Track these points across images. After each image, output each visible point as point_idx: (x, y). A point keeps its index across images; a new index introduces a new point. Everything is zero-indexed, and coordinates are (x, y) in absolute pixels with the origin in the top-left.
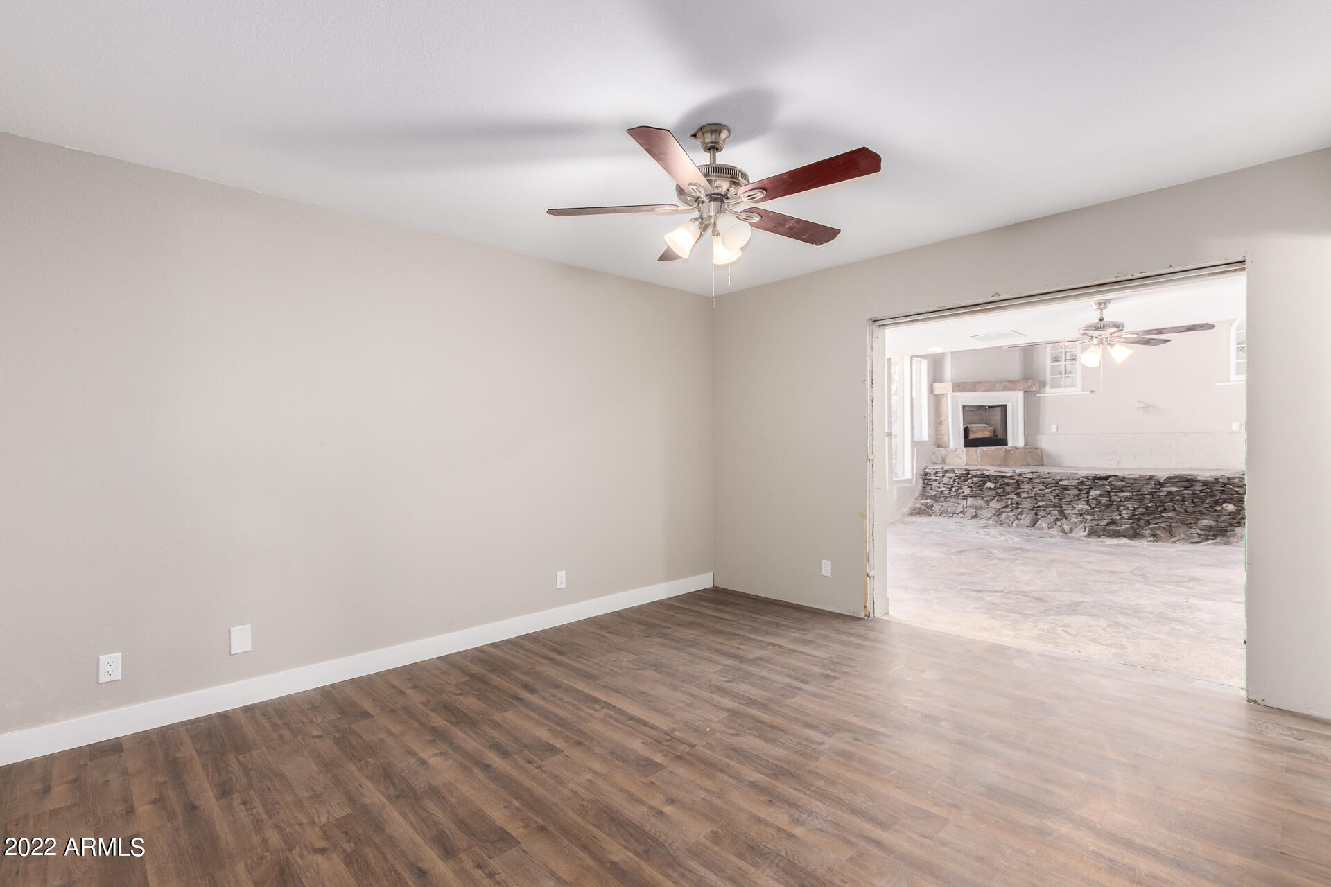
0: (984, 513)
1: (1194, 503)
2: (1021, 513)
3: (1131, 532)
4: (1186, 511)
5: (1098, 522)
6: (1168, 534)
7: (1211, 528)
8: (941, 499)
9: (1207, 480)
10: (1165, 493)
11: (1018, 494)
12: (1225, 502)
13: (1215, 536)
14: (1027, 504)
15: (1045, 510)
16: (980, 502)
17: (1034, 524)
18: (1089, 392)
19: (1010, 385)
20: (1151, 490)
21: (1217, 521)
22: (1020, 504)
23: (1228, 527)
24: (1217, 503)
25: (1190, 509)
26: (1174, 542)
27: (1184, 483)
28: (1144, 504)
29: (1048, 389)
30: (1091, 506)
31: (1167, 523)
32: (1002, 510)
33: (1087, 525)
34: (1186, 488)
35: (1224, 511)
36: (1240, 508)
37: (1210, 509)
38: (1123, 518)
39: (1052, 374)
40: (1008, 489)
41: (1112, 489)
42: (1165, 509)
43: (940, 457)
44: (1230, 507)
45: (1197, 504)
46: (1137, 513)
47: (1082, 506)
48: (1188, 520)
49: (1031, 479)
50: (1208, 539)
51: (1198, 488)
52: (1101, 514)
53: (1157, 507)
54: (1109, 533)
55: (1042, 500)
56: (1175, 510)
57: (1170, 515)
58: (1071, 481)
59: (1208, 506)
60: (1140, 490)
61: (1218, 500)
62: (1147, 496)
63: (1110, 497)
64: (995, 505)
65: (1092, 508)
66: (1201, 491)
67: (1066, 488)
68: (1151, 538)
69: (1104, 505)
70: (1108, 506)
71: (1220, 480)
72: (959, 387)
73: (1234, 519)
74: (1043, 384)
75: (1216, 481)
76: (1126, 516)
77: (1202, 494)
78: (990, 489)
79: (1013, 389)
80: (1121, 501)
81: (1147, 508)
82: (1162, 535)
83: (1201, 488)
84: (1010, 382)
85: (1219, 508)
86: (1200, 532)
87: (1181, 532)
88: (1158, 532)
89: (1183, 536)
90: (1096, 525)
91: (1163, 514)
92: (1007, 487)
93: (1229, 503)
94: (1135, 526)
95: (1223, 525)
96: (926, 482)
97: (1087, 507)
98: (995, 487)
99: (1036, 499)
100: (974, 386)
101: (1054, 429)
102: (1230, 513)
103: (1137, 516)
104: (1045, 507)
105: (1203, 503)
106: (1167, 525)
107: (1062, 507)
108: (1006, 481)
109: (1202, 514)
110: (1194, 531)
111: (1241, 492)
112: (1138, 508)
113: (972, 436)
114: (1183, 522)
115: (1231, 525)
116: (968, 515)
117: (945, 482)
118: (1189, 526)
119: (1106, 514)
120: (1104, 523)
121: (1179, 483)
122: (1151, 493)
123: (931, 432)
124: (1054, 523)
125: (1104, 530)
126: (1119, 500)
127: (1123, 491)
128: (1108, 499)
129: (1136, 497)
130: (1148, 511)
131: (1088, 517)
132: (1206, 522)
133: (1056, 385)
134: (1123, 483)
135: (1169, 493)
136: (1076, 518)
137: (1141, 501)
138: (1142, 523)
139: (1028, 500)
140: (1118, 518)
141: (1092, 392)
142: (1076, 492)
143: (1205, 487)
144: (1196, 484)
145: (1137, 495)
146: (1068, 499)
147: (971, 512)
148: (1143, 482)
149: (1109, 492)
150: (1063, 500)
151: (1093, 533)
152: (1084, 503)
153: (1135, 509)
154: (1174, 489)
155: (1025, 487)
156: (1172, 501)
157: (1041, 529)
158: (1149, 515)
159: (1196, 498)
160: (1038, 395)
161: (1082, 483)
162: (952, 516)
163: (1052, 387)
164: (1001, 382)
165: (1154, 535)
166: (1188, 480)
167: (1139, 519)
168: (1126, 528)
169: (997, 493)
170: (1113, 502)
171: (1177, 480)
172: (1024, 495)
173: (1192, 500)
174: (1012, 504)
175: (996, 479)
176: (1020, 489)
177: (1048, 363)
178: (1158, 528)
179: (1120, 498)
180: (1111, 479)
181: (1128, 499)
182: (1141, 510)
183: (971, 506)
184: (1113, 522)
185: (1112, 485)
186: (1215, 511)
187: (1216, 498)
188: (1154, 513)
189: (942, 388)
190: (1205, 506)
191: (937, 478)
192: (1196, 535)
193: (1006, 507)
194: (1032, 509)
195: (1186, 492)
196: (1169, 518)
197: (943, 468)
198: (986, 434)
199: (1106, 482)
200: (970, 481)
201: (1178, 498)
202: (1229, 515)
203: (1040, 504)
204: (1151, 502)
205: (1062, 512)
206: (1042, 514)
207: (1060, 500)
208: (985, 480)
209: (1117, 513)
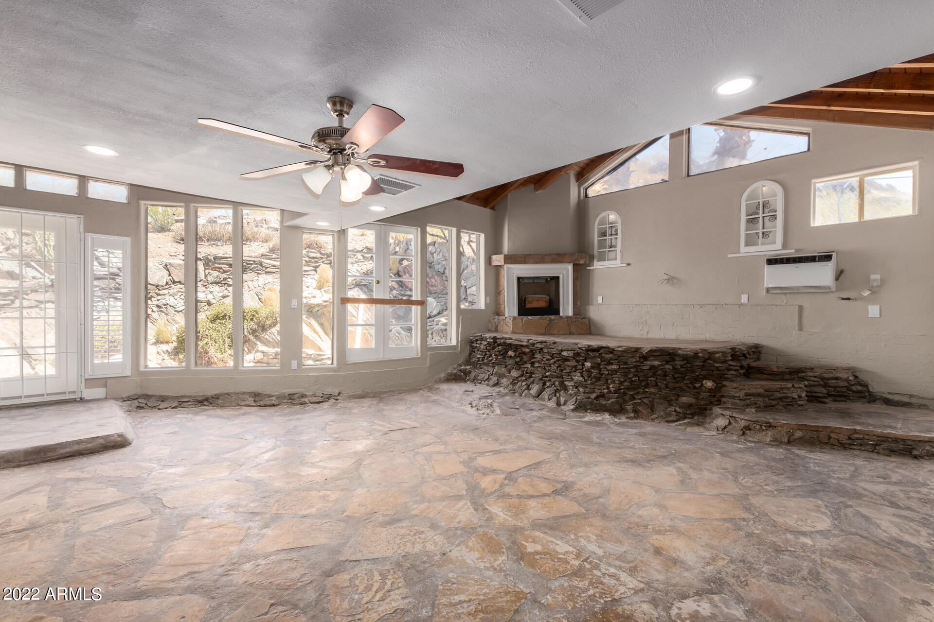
0: (504, 381)
1: (675, 378)
2: (533, 383)
3: (617, 407)
4: (667, 386)
5: (590, 395)
6: (650, 411)
7: (690, 406)
8: (478, 366)
9: (687, 355)
10: (648, 367)
11: (532, 364)
12: (705, 378)
13: (693, 415)
14: (537, 375)
15: (550, 380)
16: (503, 370)
17: (538, 395)
18: (625, 265)
19: (558, 258)
20: (634, 364)
21: (697, 399)
22: (533, 374)
23: (708, 405)
24: (698, 379)
25: (671, 385)
26: (653, 420)
27: (665, 357)
28: (629, 378)
29: (596, 263)
30: (584, 378)
31: (650, 399)
32: (519, 379)
33: (578, 398)
34: (667, 363)
35: (703, 388)
36: (719, 385)
37: (690, 385)
38: (610, 392)
39: (600, 247)
40: (525, 358)
41: (602, 361)
42: (648, 384)
43: (494, 325)
44: (709, 384)
45: (678, 379)
46: (622, 387)
47: (577, 377)
48: (669, 396)
49: (541, 349)
50: (685, 418)
51: (679, 363)
52: (592, 387)
53: (640, 381)
54: (596, 407)
55: (549, 371)
56: (657, 385)
57: (652, 390)
58: (569, 352)
59: (688, 382)
60: (626, 363)
61: (698, 375)
62: (632, 370)
63: (600, 370)
64: (515, 373)
65: (586, 381)
66: (682, 366)
67: (566, 359)
68: (632, 415)
69: (595, 377)
70: (598, 379)
71: (700, 355)
72: (511, 259)
73: (714, 396)
74: (592, 258)
75: (696, 355)
76: (612, 389)
77: (682, 369)
78: (511, 357)
79: (560, 262)
80: (609, 374)
81: (631, 382)
82: (644, 412)
83: (681, 363)
84: (558, 255)
85: (697, 385)
86: (678, 409)
87: (660, 410)
88: (640, 408)
89: (662, 413)
90: (586, 398)
91: (646, 390)
92: (524, 356)
93: (709, 379)
94: (620, 400)
95: (702, 403)
96: (472, 348)
97: (581, 379)
98: (515, 356)
99: (545, 369)
100: (525, 258)
101: (600, 300)
102: (710, 391)
103: (622, 391)
104: (551, 376)
105: (683, 378)
106: (650, 401)
107: (563, 378)
108: (523, 349)
109: (683, 390)
110: (672, 409)
111: (720, 368)
112: (624, 381)
113: (528, 306)
114: (665, 398)
115: (711, 403)
116: (491, 382)
117: (482, 349)
118: (670, 403)
119: (597, 387)
120: (593, 396)
121: (660, 358)
122: (636, 367)
123: (488, 302)
124: (554, 394)
125: (592, 403)
126: (607, 373)
127: (612, 364)
128: (598, 371)
129: (622, 371)
130: (633, 386)
131: (581, 390)
132: (684, 399)
133: (602, 258)
134: (611, 356)
135: (652, 367)
136: (572, 389)
137: (625, 375)
138: (627, 398)
139: (539, 369)
140: (606, 391)
141: (628, 264)
142: (573, 363)
143: (686, 362)
144: (677, 358)
145: (623, 368)
146: (568, 370)
147: (494, 379)
148: (629, 355)
149: (599, 364)
150: (564, 371)
151: (581, 407)
152: (579, 374)
153: (621, 383)
154: (656, 363)
155: (538, 356)
156: (654, 375)
157: (543, 400)
158: (634, 389)
159: (677, 373)
160: (588, 268)
161: (578, 354)
162: (481, 383)
163: (598, 261)
164: (550, 255)
165: (635, 411)
166: (669, 354)
167: (625, 394)
168: (612, 402)
169: (516, 361)
170: (602, 375)
171: (658, 354)
172: (536, 365)
173: (673, 375)
174: (527, 373)
175: (516, 348)
176: (535, 358)
177: (596, 239)
178: (639, 404)
179: (608, 370)
180: (602, 351)
181: (615, 372)
182: (626, 384)
183: (496, 374)
184: (602, 396)
185: (602, 357)
186: (695, 388)
187: (697, 374)
188: (639, 387)
189: (498, 260)
190: (685, 382)
191: (477, 345)
192: (674, 413)
193: (522, 376)
194: (541, 379)
195: (667, 366)
196: (651, 393)
197: (481, 336)
198: (542, 304)
199: (597, 354)
200: (496, 349)
201: (659, 372)
202: (710, 392)
203: (547, 374)
204: (635, 376)
205: (562, 383)
206: (548, 384)
207: (562, 370)
208: (508, 349)
209: (605, 387)
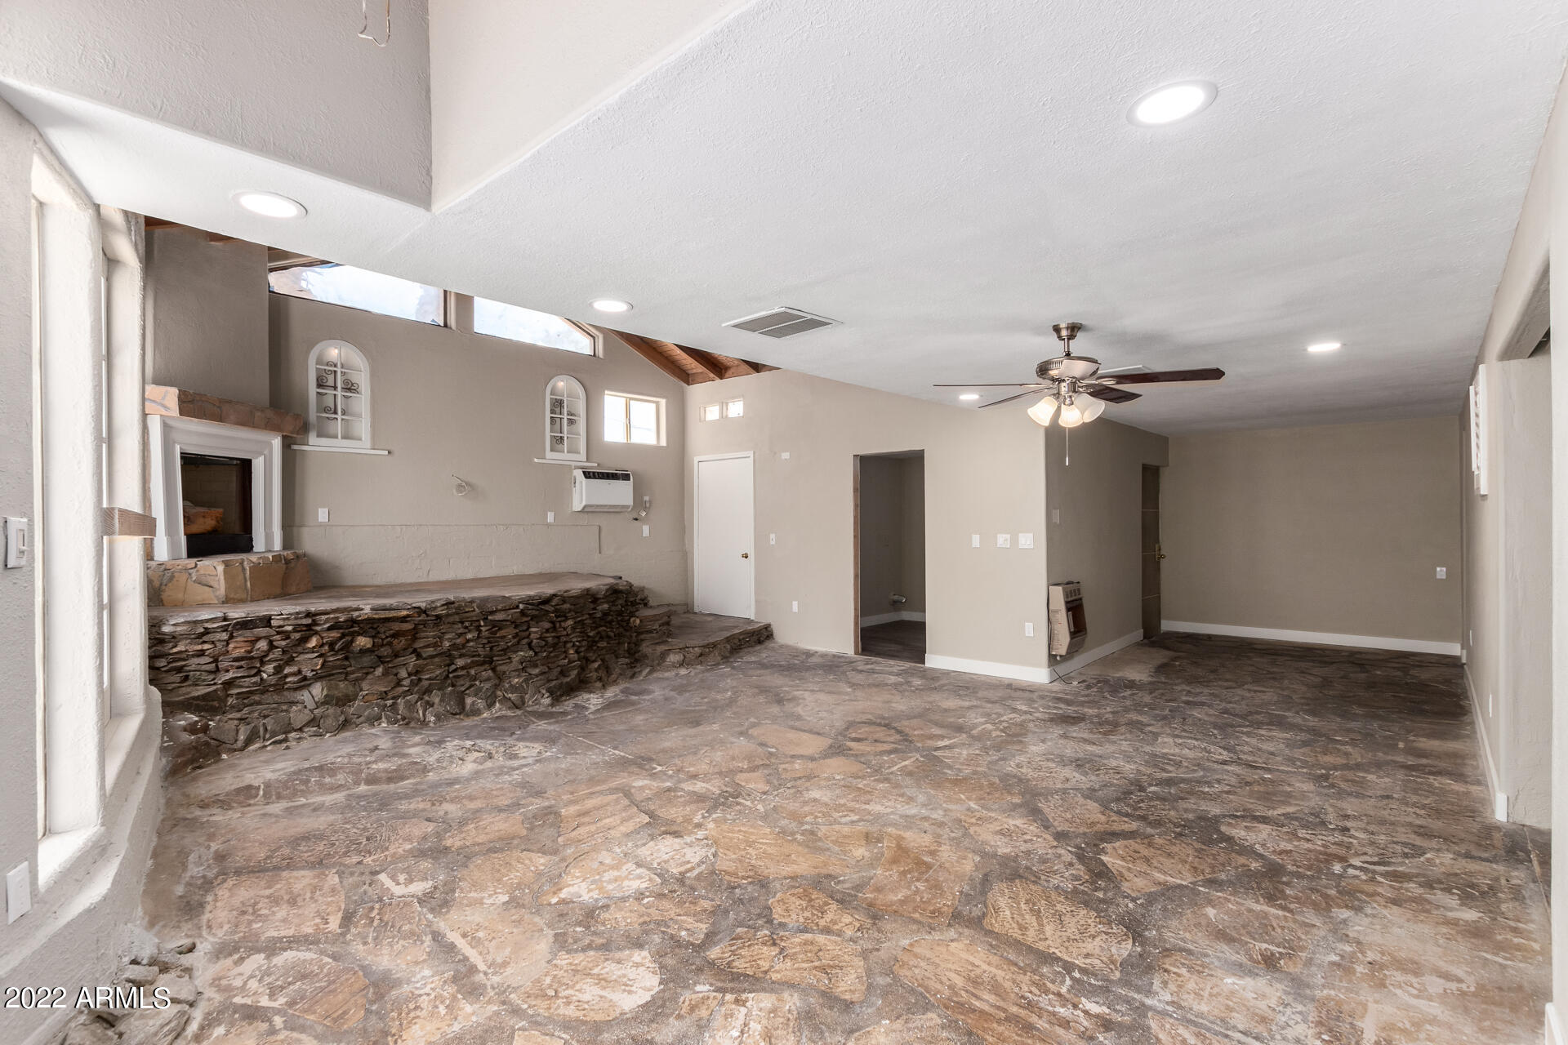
0: (361, 709)
2: (428, 690)
4: (614, 635)
7: (628, 653)
8: (230, 701)
11: (418, 652)
14: (436, 669)
15: (469, 674)
16: (344, 686)
17: (458, 706)
18: (384, 452)
20: (590, 612)
21: (630, 643)
22: (422, 672)
28: (586, 634)
29: (313, 438)
31: (601, 657)
33: (537, 685)
35: (634, 628)
39: (318, 411)
40: (399, 644)
42: (601, 637)
44: (638, 621)
46: (582, 650)
48: (614, 647)
51: (620, 602)
53: (595, 635)
55: (461, 656)
56: (607, 635)
60: (581, 614)
61: (630, 614)
63: (556, 631)
64: (376, 684)
66: (622, 606)
72: (193, 404)
74: (305, 427)
76: (573, 656)
77: (623, 609)
78: (363, 652)
80: (567, 635)
85: (631, 625)
88: (601, 672)
91: (598, 645)
92: (396, 641)
96: (162, 663)
101: (323, 515)
103: (582, 654)
105: (623, 620)
108: (396, 627)
112: (582, 641)
117: (237, 653)
118: (616, 655)
127: (567, 619)
130: (589, 644)
133: (322, 431)
134: (567, 605)
135: (604, 613)
136: (519, 676)
137: (583, 630)
141: (389, 452)
142: (510, 631)
149: (554, 623)
150: (497, 649)
153: (580, 644)
155: (429, 634)
156: (605, 623)
157: (476, 712)
159: (619, 615)
160: (300, 447)
163: (317, 435)
167: (582, 658)
169: (379, 657)
171: (609, 593)
172: (429, 653)
173: (617, 619)
174: (410, 675)
176: (420, 640)
177: (313, 390)
178: (600, 667)
182: (584, 643)
191: (206, 646)
195: (613, 609)
196: (602, 648)
197: (225, 619)
199: (550, 607)
201: (609, 618)
202: (636, 632)
205: (495, 672)
207: (493, 648)
208: (353, 633)
